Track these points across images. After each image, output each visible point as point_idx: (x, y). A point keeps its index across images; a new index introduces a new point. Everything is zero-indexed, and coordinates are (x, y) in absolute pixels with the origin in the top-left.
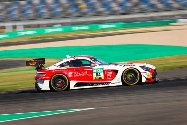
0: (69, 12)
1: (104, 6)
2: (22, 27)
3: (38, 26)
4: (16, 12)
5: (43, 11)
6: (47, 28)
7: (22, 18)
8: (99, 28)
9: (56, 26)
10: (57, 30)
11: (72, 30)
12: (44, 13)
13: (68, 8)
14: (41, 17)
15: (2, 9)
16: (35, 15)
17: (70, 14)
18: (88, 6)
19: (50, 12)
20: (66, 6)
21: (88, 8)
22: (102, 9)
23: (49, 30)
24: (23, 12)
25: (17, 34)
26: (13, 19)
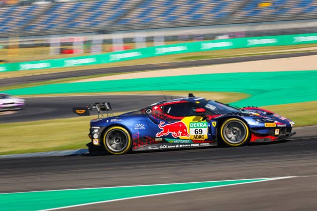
0: (243, 14)
1: (302, 4)
2: (163, 39)
3: (191, 38)
4: (152, 15)
5: (198, 13)
6: (205, 41)
7: (163, 25)
8: (294, 42)
9: (220, 37)
10: (222, 44)
11: (248, 45)
12: (200, 15)
13: (241, 8)
14: (195, 22)
15: (131, 10)
16: (185, 19)
17: (244, 17)
18: (273, 4)
19: (211, 15)
20: (237, 4)
21: (276, 8)
22: (299, 10)
23: (208, 45)
24: (164, 15)
25: (156, 52)
26: (147, 26)
